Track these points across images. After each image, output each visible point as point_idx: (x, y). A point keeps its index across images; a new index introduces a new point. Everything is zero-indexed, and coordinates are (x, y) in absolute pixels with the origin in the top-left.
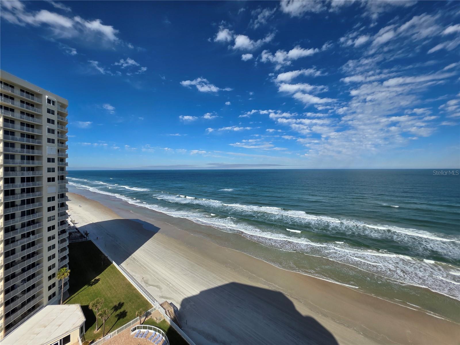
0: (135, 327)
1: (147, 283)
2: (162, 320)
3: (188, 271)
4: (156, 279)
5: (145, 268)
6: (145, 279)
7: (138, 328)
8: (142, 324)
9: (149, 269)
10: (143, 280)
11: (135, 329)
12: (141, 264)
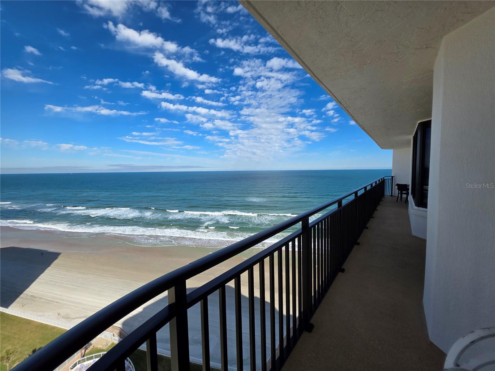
0: (74, 363)
1: (68, 318)
2: (109, 345)
3: (124, 290)
4: (81, 310)
5: (58, 303)
6: (61, 314)
7: (79, 362)
8: (83, 357)
9: (64, 302)
10: (60, 316)
11: (75, 365)
12: (48, 300)
